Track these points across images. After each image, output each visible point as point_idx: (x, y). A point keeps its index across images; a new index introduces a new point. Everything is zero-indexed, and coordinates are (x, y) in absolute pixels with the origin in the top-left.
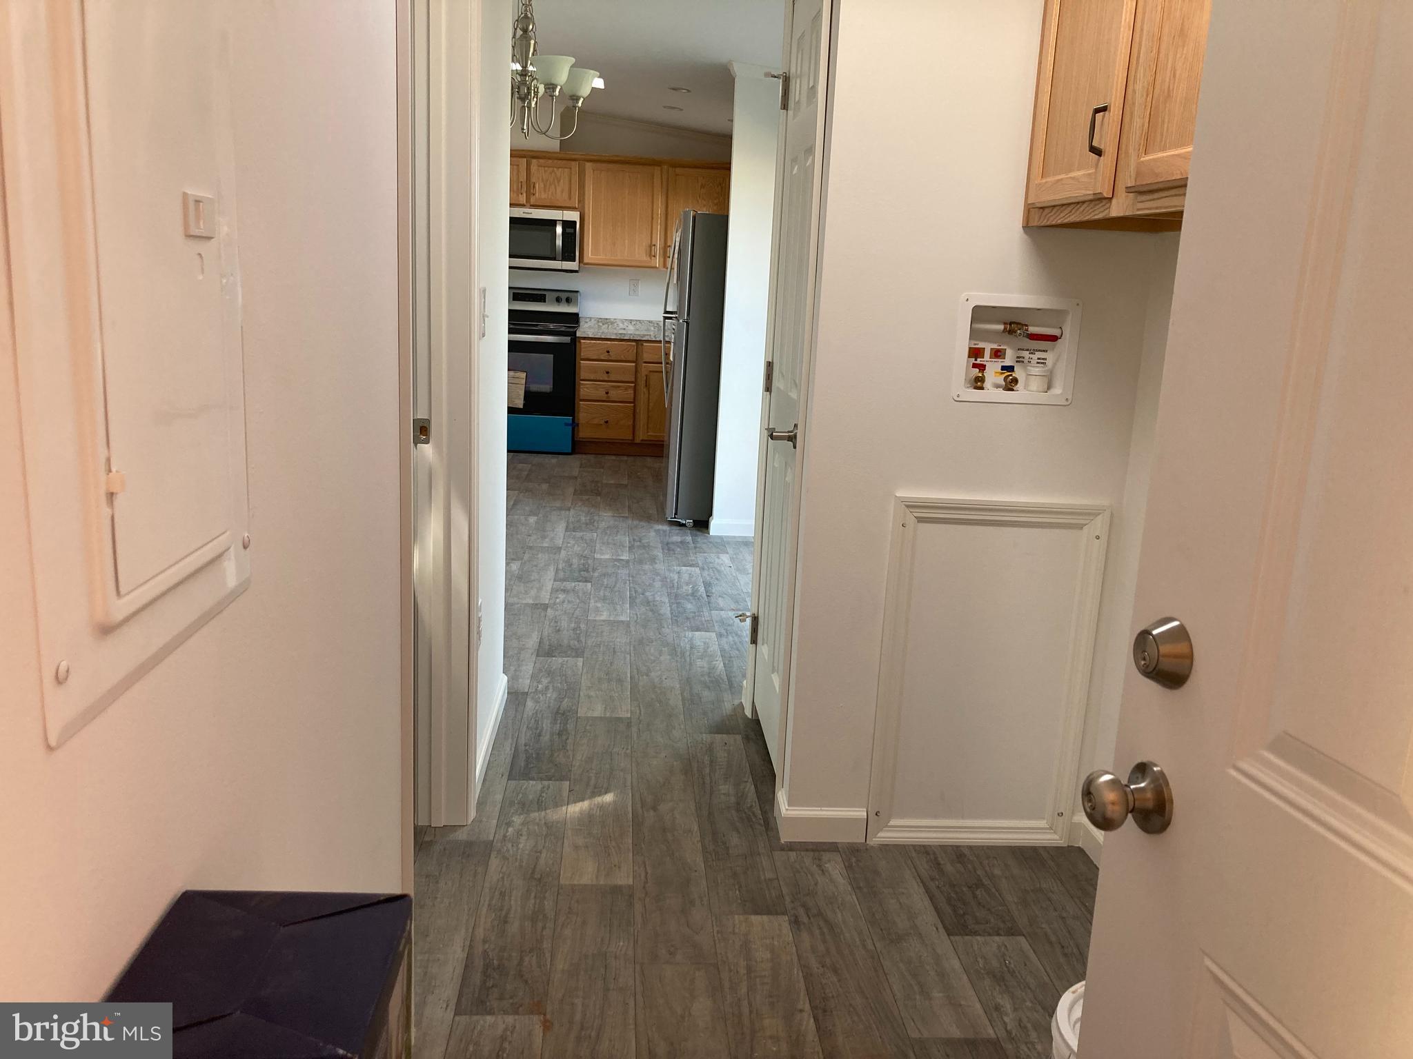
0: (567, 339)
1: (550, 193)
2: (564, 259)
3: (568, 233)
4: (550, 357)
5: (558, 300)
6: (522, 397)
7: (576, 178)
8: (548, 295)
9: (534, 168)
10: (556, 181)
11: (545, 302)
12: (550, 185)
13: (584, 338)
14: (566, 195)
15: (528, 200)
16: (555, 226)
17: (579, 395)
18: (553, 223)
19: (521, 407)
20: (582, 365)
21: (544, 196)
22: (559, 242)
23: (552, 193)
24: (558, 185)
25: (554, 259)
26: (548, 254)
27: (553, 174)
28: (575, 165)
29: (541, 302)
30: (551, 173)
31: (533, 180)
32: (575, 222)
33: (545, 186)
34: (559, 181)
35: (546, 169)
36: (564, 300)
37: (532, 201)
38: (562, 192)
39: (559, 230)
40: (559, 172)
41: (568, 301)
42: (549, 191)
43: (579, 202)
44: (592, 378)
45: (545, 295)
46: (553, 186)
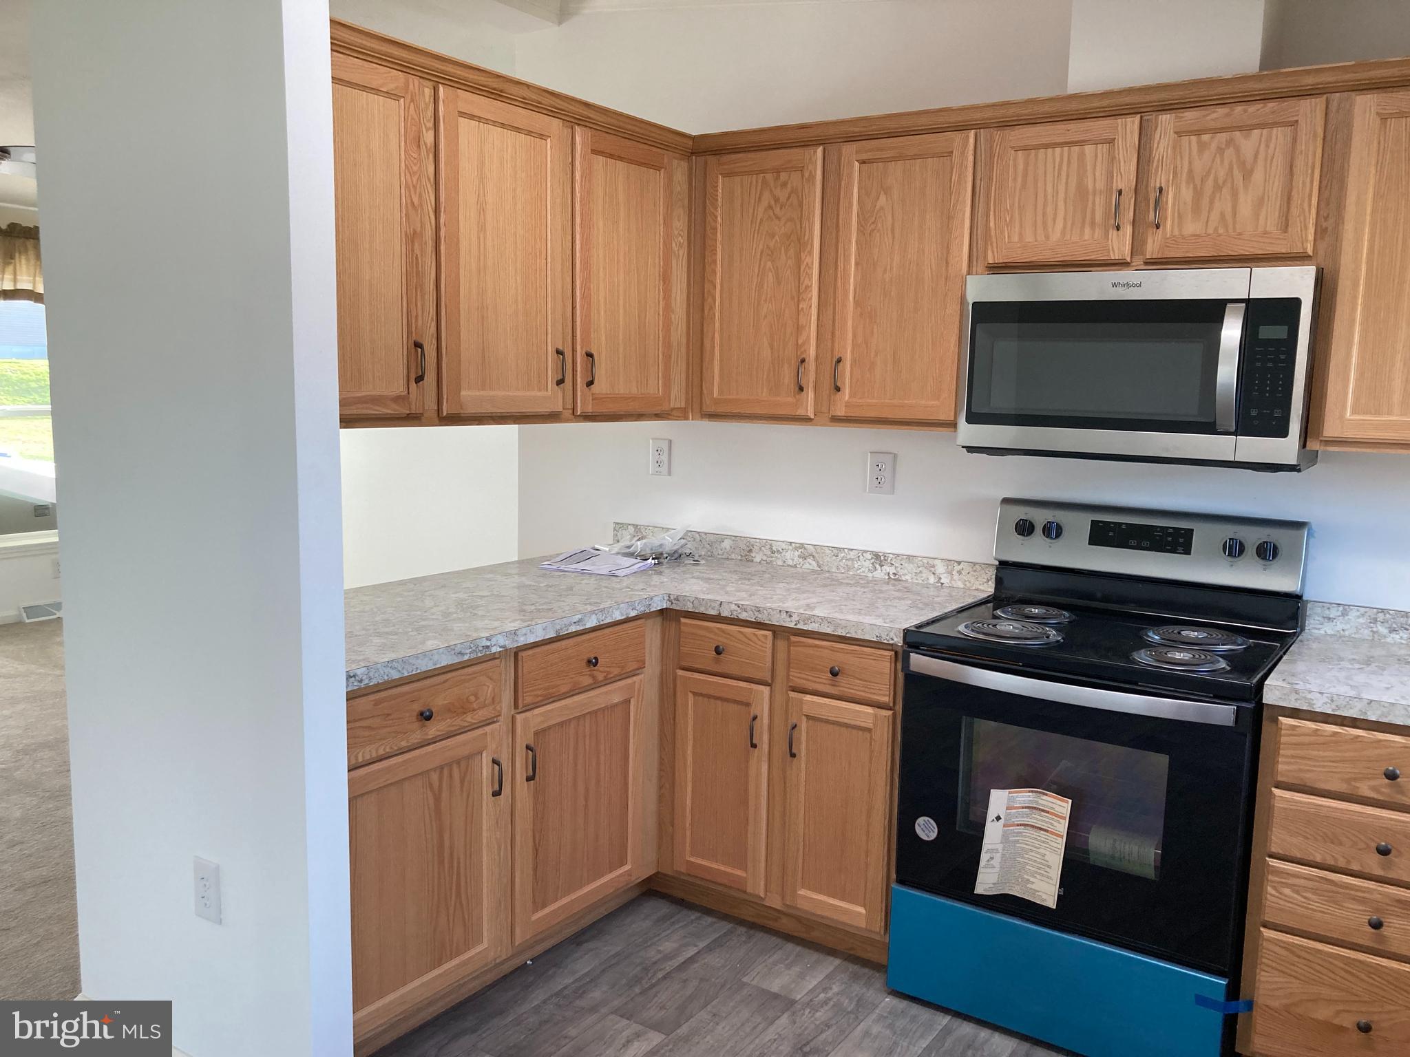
0: (1222, 714)
1: (1215, 216)
2: (1246, 427)
3: (1269, 342)
4: (1160, 762)
5: (1235, 550)
6: (1056, 872)
7: (1311, 151)
8: (1201, 533)
9: (1162, 144)
10: (1238, 175)
11: (1187, 552)
12: (1218, 188)
13: (1295, 713)
14: (1270, 219)
15: (1137, 245)
16: (1220, 320)
17: (1260, 906)
18: (1212, 311)
19: (1051, 902)
20: (1278, 804)
21: (1191, 228)
22: (1227, 372)
23: (1222, 215)
24: (1246, 187)
25: (1209, 427)
26: (1191, 413)
27: (1229, 152)
28: (1310, 112)
29: (1173, 551)
30: (1221, 151)
31: (1159, 178)
32: (1295, 303)
33: (1198, 194)
34: (1247, 175)
35: (1206, 137)
36: (1251, 550)
37: (1152, 247)
38: (1260, 203)
39: (1231, 332)
40: (1249, 144)
41: (1267, 552)
42: (1210, 210)
43: (1320, 232)
44: (1319, 859)
45: (1190, 532)
46: (1226, 191)
